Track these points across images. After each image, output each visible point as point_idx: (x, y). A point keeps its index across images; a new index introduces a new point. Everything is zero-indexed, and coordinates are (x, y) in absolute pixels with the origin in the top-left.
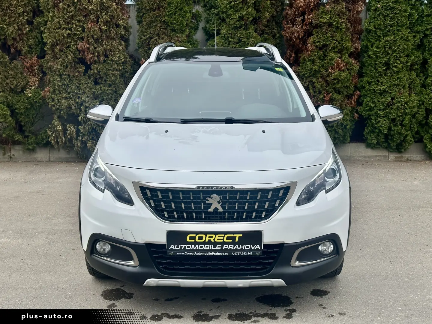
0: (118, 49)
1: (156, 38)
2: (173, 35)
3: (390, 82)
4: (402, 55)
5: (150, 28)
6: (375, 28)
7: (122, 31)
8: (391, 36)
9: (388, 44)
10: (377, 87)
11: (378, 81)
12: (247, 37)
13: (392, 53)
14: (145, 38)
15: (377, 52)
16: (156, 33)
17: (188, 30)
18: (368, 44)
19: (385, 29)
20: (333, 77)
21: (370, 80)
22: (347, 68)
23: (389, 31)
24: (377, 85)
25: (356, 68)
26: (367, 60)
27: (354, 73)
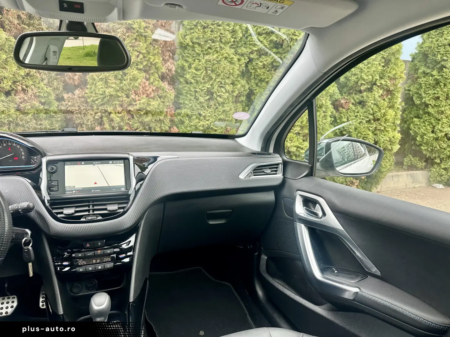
3: (215, 115)
4: (227, 81)
6: (193, 43)
8: (213, 55)
9: (210, 64)
10: (199, 123)
11: (200, 115)
13: (216, 78)
15: (197, 75)
18: (185, 64)
19: (205, 45)
20: (138, 106)
21: (190, 113)
22: (158, 95)
23: (209, 48)
24: (199, 119)
25: (170, 95)
26: (185, 87)
27: (169, 102)
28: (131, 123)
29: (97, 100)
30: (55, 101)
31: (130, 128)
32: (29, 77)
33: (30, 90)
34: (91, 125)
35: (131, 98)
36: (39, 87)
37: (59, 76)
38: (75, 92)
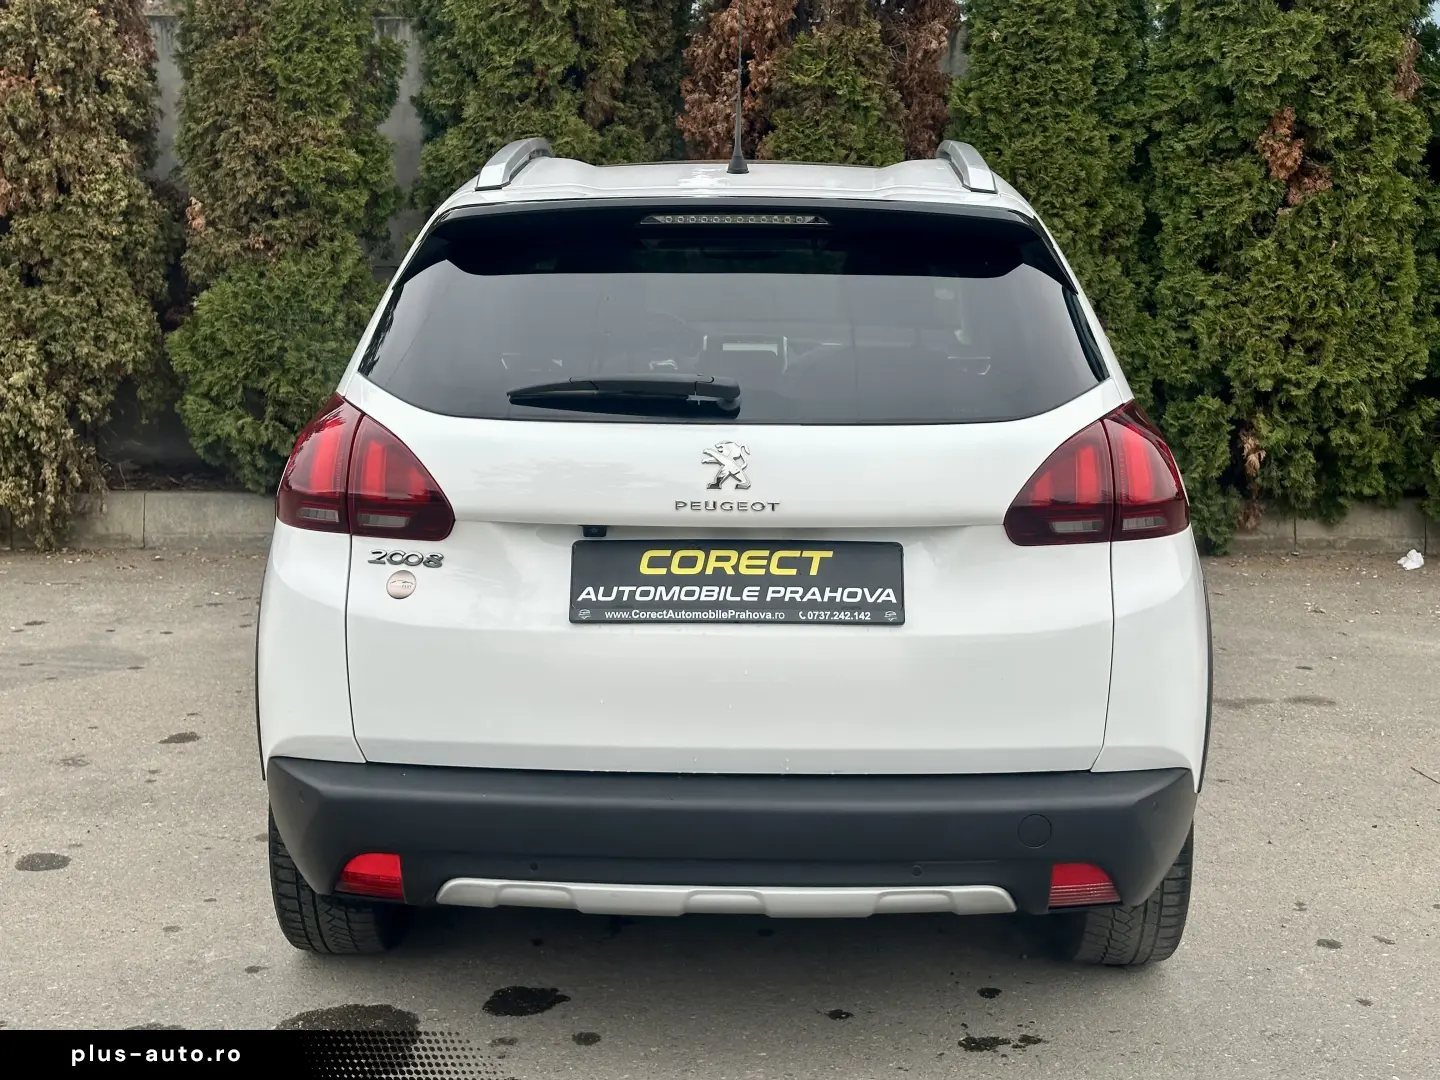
0: (107, 165)
1: (236, 129)
2: (295, 119)
4: (1069, 201)
5: (217, 93)
6: (983, 109)
7: (120, 102)
8: (1034, 135)
12: (547, 131)
13: (1039, 194)
14: (199, 129)
16: (234, 112)
17: (347, 104)
19: (1013, 113)
23: (1026, 120)
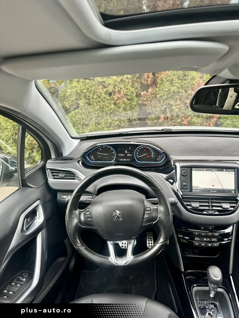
28: (186, 112)
29: (164, 96)
30: (136, 97)
31: (185, 116)
32: (121, 82)
33: (122, 91)
34: (158, 114)
35: (188, 93)
36: (127, 89)
37: (138, 80)
38: (148, 91)
